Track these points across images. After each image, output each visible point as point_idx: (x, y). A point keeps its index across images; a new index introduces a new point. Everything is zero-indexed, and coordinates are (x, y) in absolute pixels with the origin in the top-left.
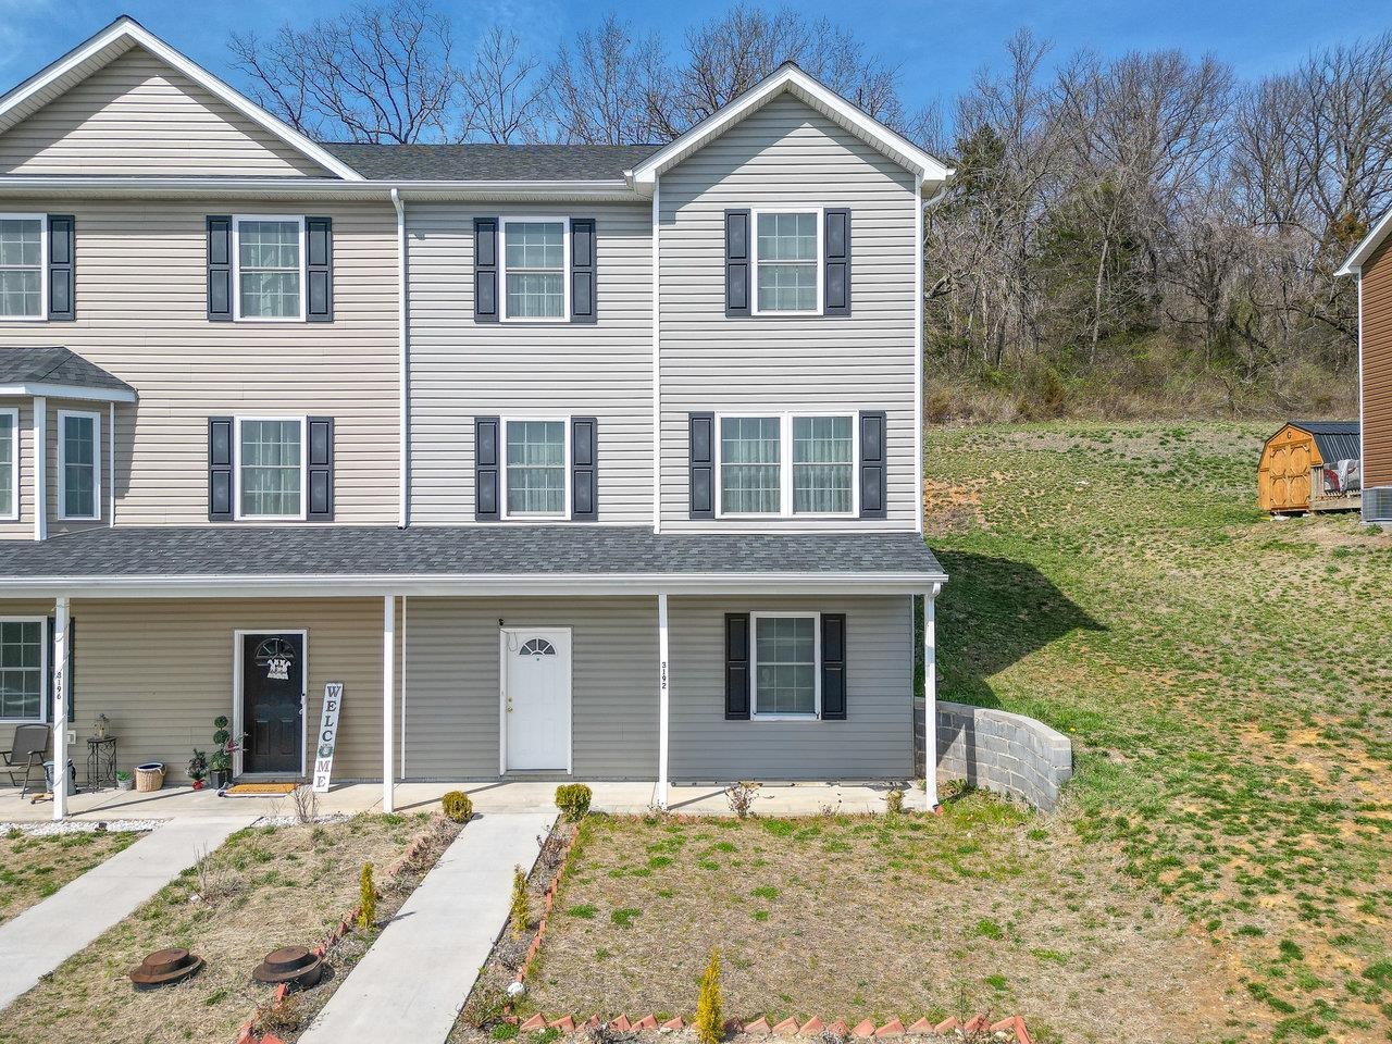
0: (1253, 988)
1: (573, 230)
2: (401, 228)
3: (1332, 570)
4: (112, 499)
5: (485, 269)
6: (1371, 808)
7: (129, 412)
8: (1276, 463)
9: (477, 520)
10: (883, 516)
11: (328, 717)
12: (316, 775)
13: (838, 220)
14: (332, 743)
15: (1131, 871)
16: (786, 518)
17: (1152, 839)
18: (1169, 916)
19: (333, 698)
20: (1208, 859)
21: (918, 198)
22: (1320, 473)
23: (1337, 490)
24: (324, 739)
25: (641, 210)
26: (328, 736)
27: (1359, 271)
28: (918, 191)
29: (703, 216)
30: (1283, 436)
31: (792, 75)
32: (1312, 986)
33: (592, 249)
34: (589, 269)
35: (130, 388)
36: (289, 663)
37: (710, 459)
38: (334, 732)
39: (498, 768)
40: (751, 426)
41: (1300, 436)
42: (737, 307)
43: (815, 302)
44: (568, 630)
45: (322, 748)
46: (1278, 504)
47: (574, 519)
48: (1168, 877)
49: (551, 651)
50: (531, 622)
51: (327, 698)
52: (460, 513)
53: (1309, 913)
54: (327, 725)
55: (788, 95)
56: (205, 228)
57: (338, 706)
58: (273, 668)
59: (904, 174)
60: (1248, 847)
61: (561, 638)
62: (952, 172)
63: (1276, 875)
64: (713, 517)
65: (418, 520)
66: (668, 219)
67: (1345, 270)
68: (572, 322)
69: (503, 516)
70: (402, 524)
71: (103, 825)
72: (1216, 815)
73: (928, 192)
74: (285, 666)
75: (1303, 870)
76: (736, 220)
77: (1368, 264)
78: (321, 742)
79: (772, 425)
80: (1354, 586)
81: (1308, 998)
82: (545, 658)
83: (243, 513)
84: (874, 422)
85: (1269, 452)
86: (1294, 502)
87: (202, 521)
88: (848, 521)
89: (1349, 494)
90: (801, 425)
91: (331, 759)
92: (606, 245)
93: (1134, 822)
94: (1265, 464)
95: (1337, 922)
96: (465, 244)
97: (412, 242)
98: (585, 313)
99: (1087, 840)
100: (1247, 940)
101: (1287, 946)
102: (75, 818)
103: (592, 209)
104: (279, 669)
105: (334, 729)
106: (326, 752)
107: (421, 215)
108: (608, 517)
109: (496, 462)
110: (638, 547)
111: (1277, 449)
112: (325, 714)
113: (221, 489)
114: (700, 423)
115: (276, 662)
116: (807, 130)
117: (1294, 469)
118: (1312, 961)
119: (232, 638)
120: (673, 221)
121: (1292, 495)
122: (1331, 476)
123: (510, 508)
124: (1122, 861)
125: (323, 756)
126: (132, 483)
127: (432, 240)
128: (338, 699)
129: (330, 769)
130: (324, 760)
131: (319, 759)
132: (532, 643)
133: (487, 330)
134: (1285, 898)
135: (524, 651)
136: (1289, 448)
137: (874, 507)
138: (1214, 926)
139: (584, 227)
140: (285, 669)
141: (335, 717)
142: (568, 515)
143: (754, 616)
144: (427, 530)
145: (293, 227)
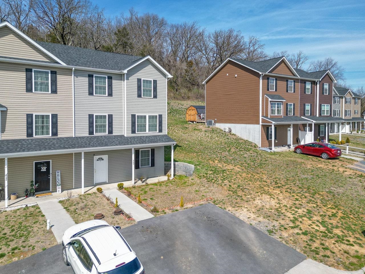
0: (229, 190)
1: (108, 78)
2: (73, 75)
3: (206, 134)
4: (1, 133)
5: (91, 85)
6: (229, 170)
7: (5, 113)
8: (190, 112)
9: (89, 135)
10: (162, 132)
11: (58, 178)
12: (58, 190)
13: (155, 82)
14: (60, 183)
15: (208, 181)
16: (147, 133)
17: (209, 177)
18: (215, 185)
19: (58, 174)
20: (216, 178)
21: (167, 79)
22: (198, 116)
23: (201, 119)
24: (58, 182)
25: (120, 76)
26: (59, 182)
27: (205, 83)
28: (167, 78)
29: (134, 79)
30: (191, 108)
31: (149, 57)
32: (234, 189)
33: (112, 82)
34: (111, 86)
35: (6, 107)
36: (46, 167)
37: (135, 123)
38: (60, 181)
39: (94, 183)
40: (141, 117)
41: (194, 108)
42: (139, 96)
43: (151, 95)
44: (107, 156)
45: (58, 184)
46: (190, 120)
47: (108, 134)
48: (213, 181)
49: (103, 160)
50: (101, 154)
51: (57, 174)
52: (86, 134)
53: (230, 182)
54: (58, 179)
55: (148, 60)
56: (25, 71)
57: (60, 175)
58: (42, 169)
59: (165, 75)
60: (220, 176)
61: (105, 157)
62: (173, 77)
63: (224, 179)
64: (135, 133)
65: (77, 135)
66: (127, 79)
67: (203, 83)
68: (108, 96)
69: (94, 134)
70: (74, 136)
71: (27, 205)
72: (214, 173)
73: (168, 79)
74: (45, 168)
75: (226, 178)
76: (139, 80)
77: (207, 82)
78: (57, 183)
79: (145, 117)
80: (209, 137)
81: (234, 190)
82: (102, 161)
83: (36, 135)
84: (160, 116)
85: (188, 110)
86: (193, 120)
87: (25, 137)
88: (157, 133)
89: (202, 119)
90: (150, 117)
91: (60, 186)
92: (114, 82)
93: (205, 175)
94: (187, 112)
95: (233, 182)
96: (87, 79)
97: (75, 78)
98: (110, 94)
99: (200, 179)
100: (225, 186)
101: (230, 185)
102: (10, 206)
103: (111, 75)
104: (44, 169)
105: (60, 180)
106: (59, 185)
107: (78, 73)
108: (115, 134)
109: (93, 123)
110: (122, 139)
111: (190, 110)
112: (57, 177)
113: (29, 130)
114: (133, 116)
115: (43, 167)
116: (150, 66)
117: (192, 114)
118: (232, 186)
119: (33, 163)
120: (128, 79)
121: (192, 118)
122: (200, 116)
123: (96, 132)
124: (206, 180)
125: (58, 186)
126: (6, 129)
127: (79, 78)
128: (60, 174)
129: (61, 188)
130: (59, 187)
131: (57, 187)
132: (99, 159)
133: (91, 97)
134: (226, 181)
135: (98, 160)
136: (191, 110)
137: (160, 131)
138: (221, 185)
139: (110, 78)
140: (45, 169)
141: (59, 178)
142: (107, 133)
143: (140, 150)
144: (80, 137)
145: (48, 73)
